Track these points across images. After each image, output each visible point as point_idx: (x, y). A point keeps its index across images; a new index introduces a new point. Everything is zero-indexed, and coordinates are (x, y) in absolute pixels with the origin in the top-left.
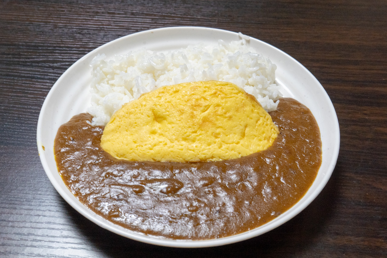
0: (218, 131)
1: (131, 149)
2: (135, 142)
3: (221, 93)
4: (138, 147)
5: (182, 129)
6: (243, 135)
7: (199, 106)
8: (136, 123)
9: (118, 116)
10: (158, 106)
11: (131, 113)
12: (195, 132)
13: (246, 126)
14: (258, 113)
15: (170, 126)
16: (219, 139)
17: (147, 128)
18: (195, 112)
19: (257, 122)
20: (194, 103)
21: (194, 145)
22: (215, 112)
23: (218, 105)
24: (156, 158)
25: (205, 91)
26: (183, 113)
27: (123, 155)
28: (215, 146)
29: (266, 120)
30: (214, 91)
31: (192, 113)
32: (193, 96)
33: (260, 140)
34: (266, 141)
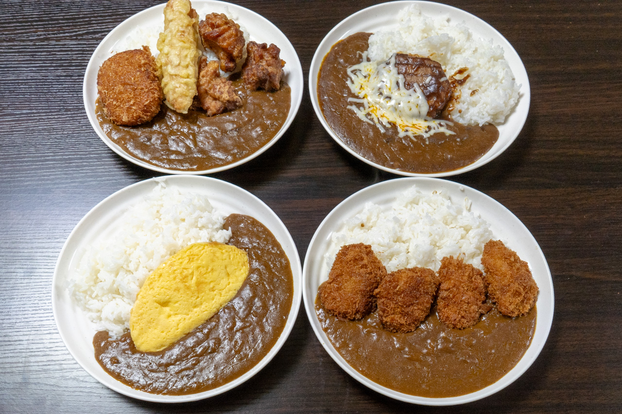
0: (212, 285)
1: (164, 338)
2: (163, 332)
3: (193, 256)
4: (168, 334)
5: (188, 301)
6: (228, 275)
7: (186, 277)
8: (151, 319)
9: (134, 323)
10: (157, 296)
11: (142, 314)
12: (198, 297)
13: (226, 268)
14: (226, 251)
15: (177, 305)
16: (216, 291)
17: (162, 317)
18: (186, 284)
19: (230, 259)
20: (181, 278)
21: (203, 306)
22: (200, 273)
23: (198, 267)
24: (185, 333)
25: (181, 263)
26: (179, 290)
27: (162, 346)
28: (217, 297)
29: (234, 252)
30: (187, 258)
31: (186, 285)
32: (176, 272)
33: (240, 270)
34: (244, 267)
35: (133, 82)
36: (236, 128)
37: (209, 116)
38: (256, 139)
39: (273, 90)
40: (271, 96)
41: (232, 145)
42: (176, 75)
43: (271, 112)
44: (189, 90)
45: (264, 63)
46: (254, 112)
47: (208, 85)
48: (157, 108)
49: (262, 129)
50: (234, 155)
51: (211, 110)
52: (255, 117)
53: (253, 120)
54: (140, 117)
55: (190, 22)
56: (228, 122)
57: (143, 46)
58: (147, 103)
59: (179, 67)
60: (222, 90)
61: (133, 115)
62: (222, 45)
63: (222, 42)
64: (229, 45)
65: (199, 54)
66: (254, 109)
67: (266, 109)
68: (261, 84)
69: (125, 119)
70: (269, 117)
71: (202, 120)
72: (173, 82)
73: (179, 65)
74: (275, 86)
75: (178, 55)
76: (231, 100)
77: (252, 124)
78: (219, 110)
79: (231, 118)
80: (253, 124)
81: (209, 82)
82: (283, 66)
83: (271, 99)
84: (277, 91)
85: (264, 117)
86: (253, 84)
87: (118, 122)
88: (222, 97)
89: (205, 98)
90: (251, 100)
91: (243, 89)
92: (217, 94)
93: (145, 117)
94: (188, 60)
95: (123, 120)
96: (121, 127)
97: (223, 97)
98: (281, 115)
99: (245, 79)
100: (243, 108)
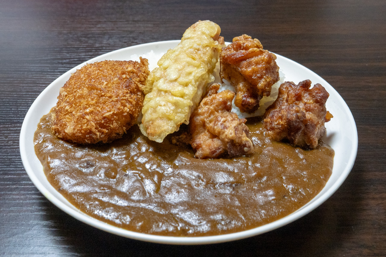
35: (103, 86)
36: (232, 183)
37: (197, 158)
38: (262, 207)
39: (306, 147)
40: (302, 153)
41: (217, 206)
42: (166, 92)
43: (297, 174)
44: (177, 113)
45: (301, 106)
46: (270, 168)
47: (209, 116)
48: (121, 126)
49: (277, 194)
50: (214, 224)
51: (203, 150)
52: (270, 175)
53: (265, 178)
54: (91, 132)
55: (210, 43)
56: (223, 171)
57: (141, 58)
58: (107, 114)
59: (174, 83)
60: (227, 124)
61: (82, 127)
62: (245, 72)
63: (246, 68)
64: (255, 72)
65: (209, 78)
66: (271, 164)
67: (290, 169)
68: (289, 135)
69: (69, 130)
70: (292, 179)
71: (182, 159)
72: (158, 99)
73: (176, 80)
74: (310, 141)
75: (179, 70)
76: (237, 140)
77: (261, 183)
78: (215, 152)
79: (230, 168)
80: (263, 184)
81: (212, 113)
82: (327, 120)
83: (301, 157)
84: (312, 149)
85: (284, 178)
86: (278, 130)
87: (59, 132)
88: (224, 133)
89: (199, 133)
90: (269, 151)
91: (261, 137)
92: (218, 127)
93: (98, 134)
94: (191, 78)
95: (66, 131)
96: (61, 142)
97: (226, 133)
98: (313, 182)
99: (266, 122)
100: (253, 158)
